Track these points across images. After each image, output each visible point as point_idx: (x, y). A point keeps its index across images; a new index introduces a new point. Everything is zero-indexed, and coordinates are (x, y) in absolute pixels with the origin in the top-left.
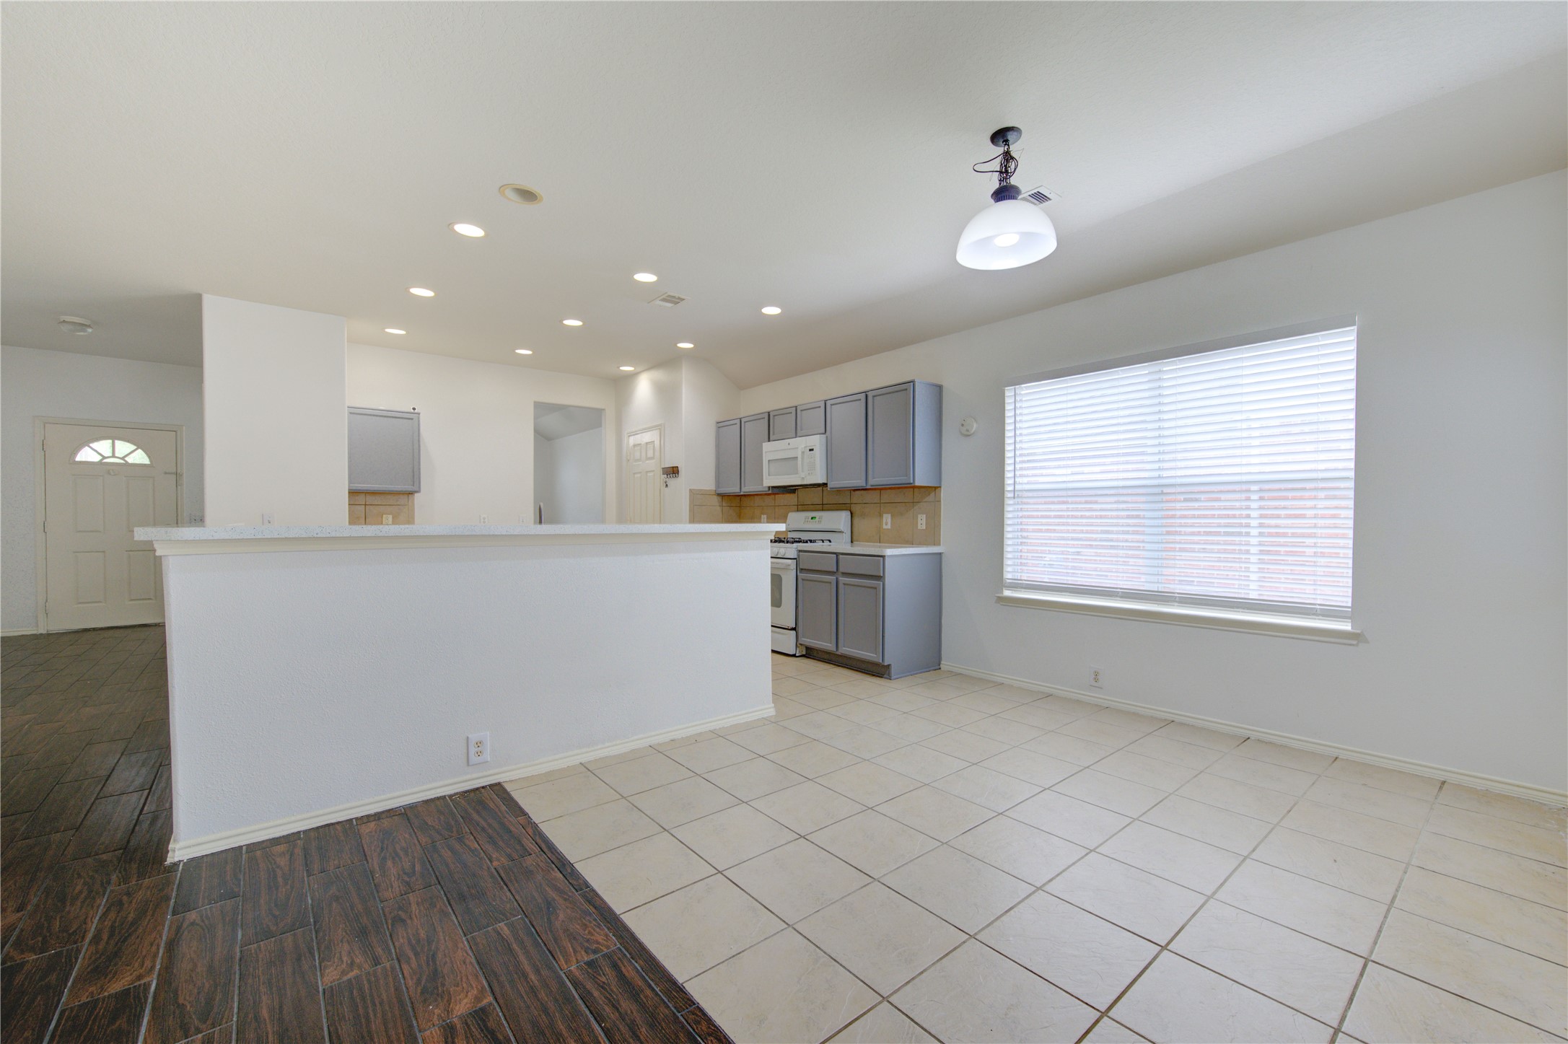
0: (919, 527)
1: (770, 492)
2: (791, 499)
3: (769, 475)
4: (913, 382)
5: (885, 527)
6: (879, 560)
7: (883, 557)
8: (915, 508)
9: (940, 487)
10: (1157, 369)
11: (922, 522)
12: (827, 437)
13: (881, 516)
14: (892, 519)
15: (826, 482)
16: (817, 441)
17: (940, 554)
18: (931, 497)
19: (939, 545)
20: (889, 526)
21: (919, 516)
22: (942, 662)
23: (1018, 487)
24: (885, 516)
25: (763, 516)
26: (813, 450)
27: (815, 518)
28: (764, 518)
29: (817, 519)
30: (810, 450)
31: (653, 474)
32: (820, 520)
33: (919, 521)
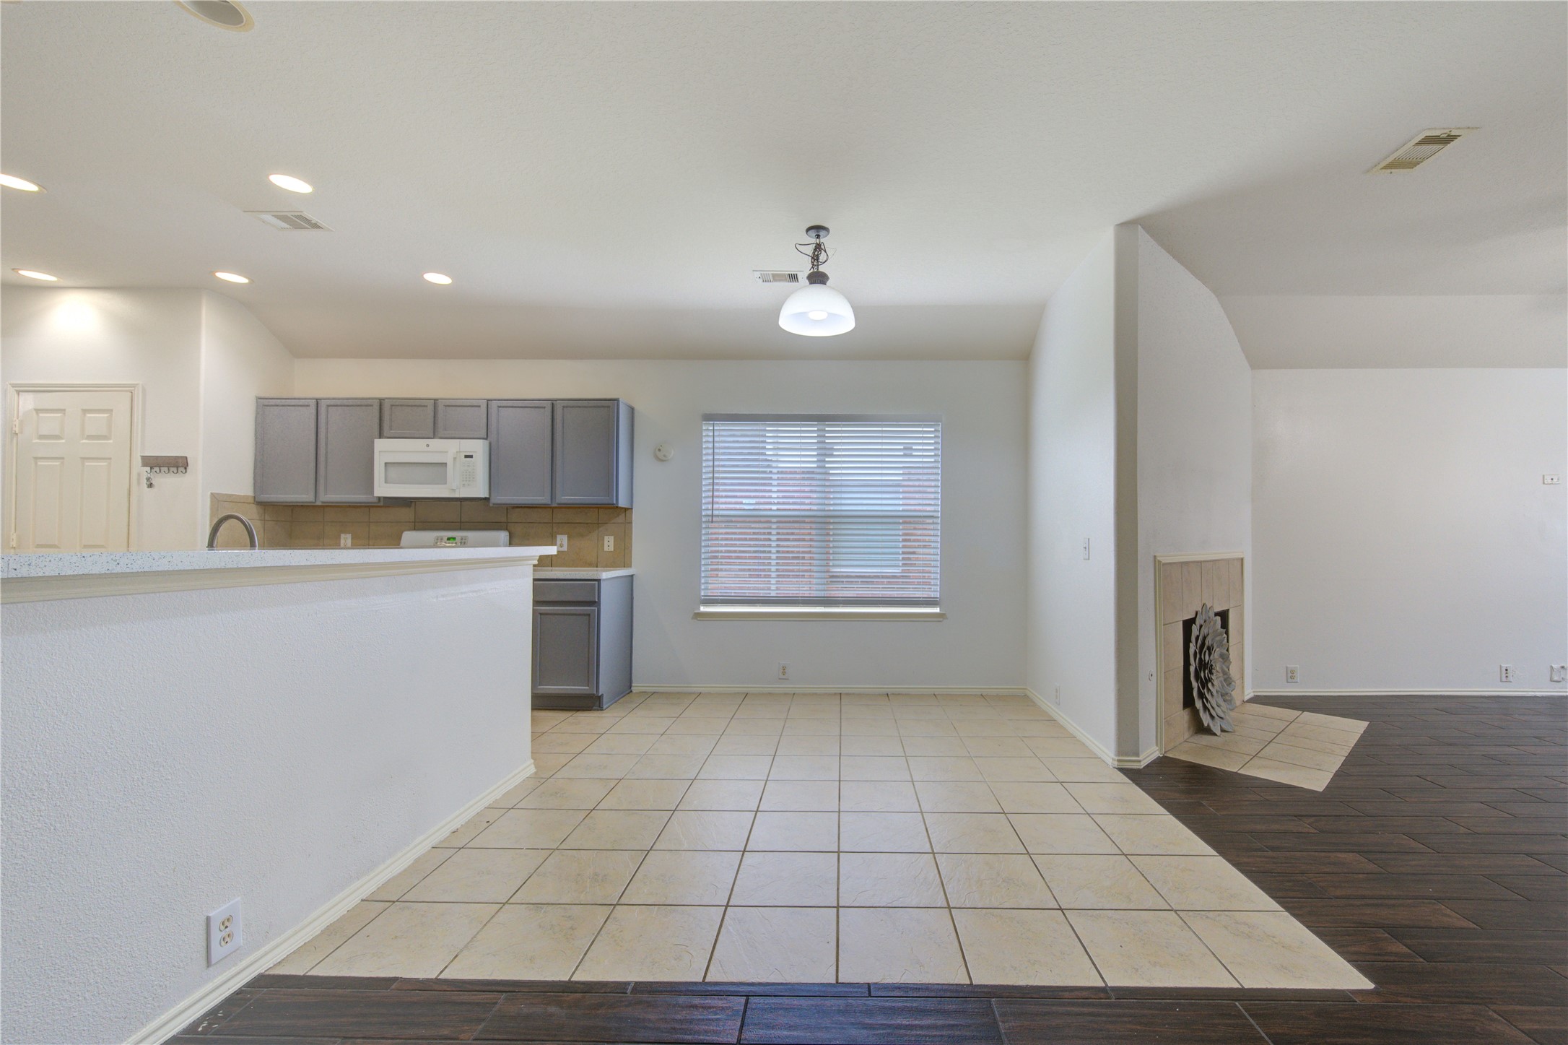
0: (606, 549)
1: (381, 504)
2: (406, 514)
3: (386, 482)
4: (617, 400)
6: (594, 584)
7: (599, 581)
8: (601, 529)
9: (632, 509)
10: (821, 427)
11: (609, 543)
12: (490, 444)
14: (568, 540)
15: (488, 496)
16: (478, 448)
17: (632, 576)
18: (621, 519)
19: (631, 567)
20: (565, 548)
21: (606, 538)
22: (633, 685)
23: (714, 512)
25: (343, 536)
26: (471, 457)
27: (454, 538)
28: (346, 539)
29: (458, 540)
30: (466, 456)
31: (105, 464)
32: (463, 541)
33: (606, 543)
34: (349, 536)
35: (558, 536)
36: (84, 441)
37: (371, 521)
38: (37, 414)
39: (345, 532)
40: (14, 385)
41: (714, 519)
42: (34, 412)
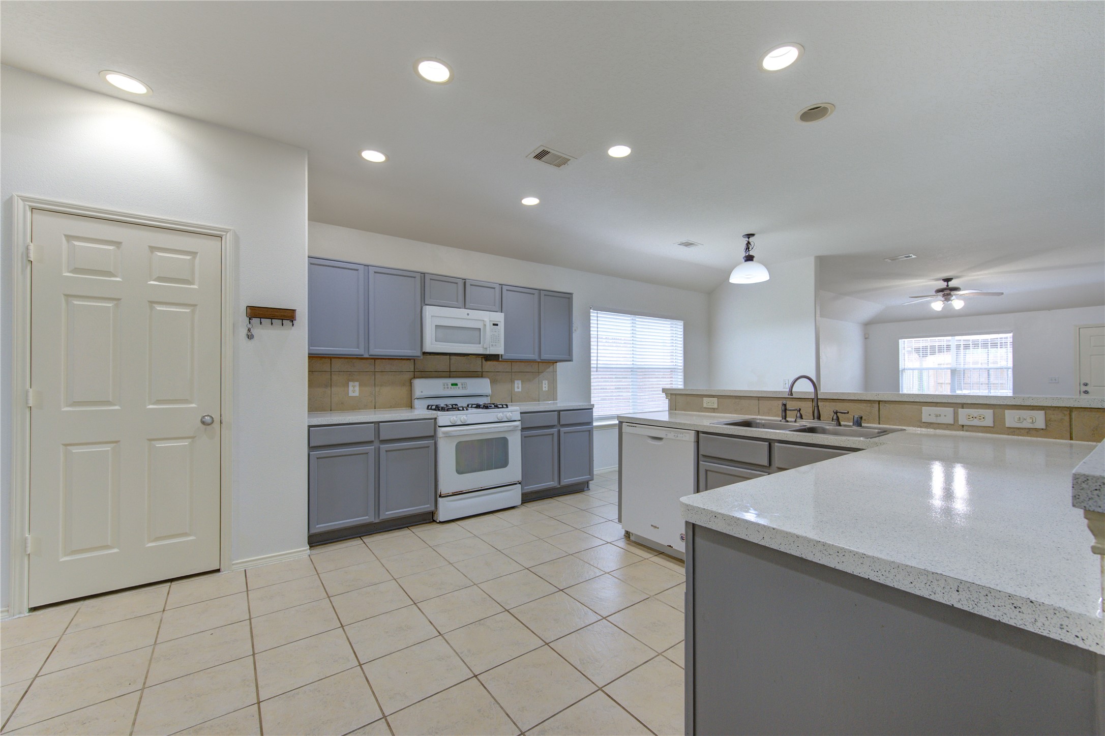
0: (544, 389)
3: (435, 341)
4: (573, 293)
5: (516, 390)
8: (540, 376)
10: (634, 318)
11: (545, 386)
12: (506, 317)
13: (512, 381)
14: (522, 384)
15: (502, 353)
16: (502, 319)
18: (552, 369)
20: (520, 390)
21: (544, 381)
23: (599, 366)
24: (516, 382)
25: (351, 384)
26: (497, 325)
27: (457, 385)
28: (354, 387)
29: (459, 385)
30: (494, 325)
31: (188, 311)
32: (464, 386)
33: (544, 385)
34: (357, 384)
35: (515, 381)
36: (152, 282)
37: (376, 370)
38: (68, 241)
39: (353, 380)
40: (25, 199)
41: (598, 369)
42: (64, 239)
